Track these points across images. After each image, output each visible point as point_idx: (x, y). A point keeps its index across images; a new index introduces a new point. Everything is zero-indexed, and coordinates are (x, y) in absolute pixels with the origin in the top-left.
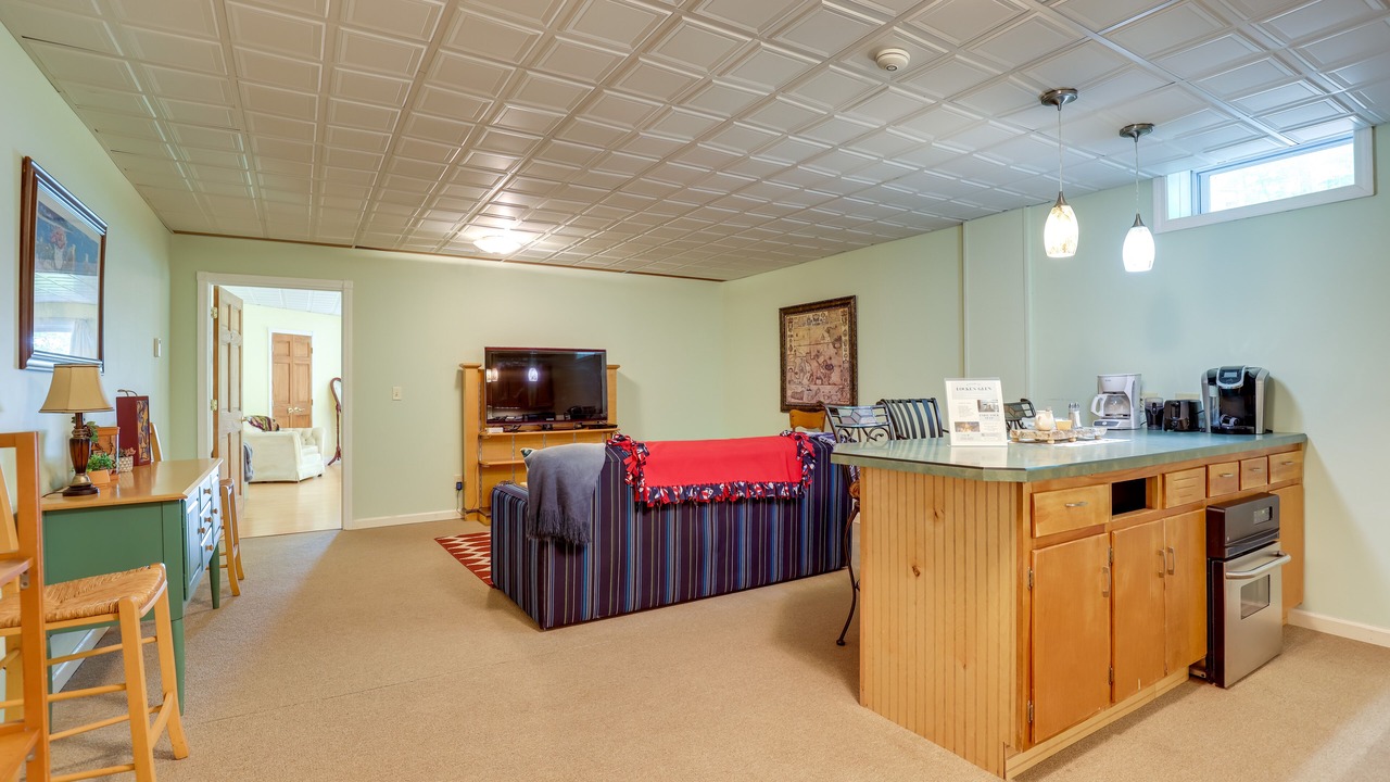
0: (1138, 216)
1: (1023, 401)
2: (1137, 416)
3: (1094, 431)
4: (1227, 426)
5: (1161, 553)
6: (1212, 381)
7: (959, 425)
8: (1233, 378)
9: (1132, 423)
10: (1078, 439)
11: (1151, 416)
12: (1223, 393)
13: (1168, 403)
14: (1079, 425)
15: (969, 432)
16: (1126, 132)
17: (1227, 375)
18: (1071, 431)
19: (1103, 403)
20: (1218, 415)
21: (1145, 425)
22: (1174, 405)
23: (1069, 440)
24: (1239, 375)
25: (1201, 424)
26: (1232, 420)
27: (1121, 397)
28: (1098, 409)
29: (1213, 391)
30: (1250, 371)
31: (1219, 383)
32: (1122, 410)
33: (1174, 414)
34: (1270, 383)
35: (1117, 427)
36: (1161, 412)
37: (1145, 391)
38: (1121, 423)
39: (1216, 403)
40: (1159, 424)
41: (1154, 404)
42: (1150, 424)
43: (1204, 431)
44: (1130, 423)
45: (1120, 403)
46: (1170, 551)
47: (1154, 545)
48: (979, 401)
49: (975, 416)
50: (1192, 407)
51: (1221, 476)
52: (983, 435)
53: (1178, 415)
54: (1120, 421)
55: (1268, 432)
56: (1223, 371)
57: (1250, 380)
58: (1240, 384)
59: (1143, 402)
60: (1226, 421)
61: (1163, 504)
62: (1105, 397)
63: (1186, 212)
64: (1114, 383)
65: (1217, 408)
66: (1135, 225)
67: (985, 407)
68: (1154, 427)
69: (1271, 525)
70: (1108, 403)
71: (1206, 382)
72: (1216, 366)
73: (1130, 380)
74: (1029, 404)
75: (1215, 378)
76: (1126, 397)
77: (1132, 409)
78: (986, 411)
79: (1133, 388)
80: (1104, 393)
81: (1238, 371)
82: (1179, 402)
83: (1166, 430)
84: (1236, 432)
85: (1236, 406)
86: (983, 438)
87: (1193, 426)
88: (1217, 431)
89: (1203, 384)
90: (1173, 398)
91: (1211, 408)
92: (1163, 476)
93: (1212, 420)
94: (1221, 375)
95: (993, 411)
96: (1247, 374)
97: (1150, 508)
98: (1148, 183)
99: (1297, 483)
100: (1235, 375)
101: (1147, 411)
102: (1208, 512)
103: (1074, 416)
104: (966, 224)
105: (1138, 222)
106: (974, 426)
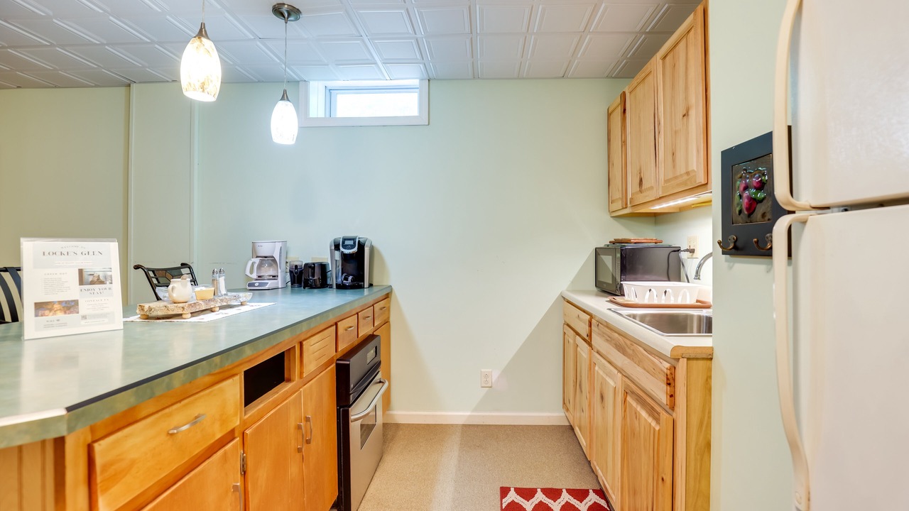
0: (285, 92)
1: (184, 265)
2: (283, 277)
3: (239, 297)
4: (348, 283)
5: (299, 427)
6: (337, 247)
7: (40, 307)
8: (351, 245)
9: (279, 282)
10: (221, 308)
11: (294, 276)
12: (344, 257)
13: (306, 265)
14: (223, 291)
15: (60, 315)
16: (277, 11)
17: (347, 243)
18: (213, 300)
19: (256, 266)
20: (340, 274)
21: (289, 284)
22: (310, 267)
23: (211, 310)
24: (355, 243)
25: (329, 282)
26: (350, 278)
27: (270, 260)
28: (251, 272)
29: (337, 255)
30: (361, 240)
31: (342, 249)
32: (270, 272)
33: (310, 274)
34: (372, 249)
35: (267, 287)
36: (301, 272)
37: (289, 256)
38: (270, 284)
39: (340, 263)
40: (299, 283)
41: (296, 266)
42: (293, 282)
43: (331, 286)
44: (278, 283)
45: (270, 265)
46: (307, 419)
47: (292, 423)
48: (81, 271)
49: (72, 291)
50: (323, 267)
51: (346, 330)
52: (84, 317)
53: (313, 276)
54: (270, 282)
55: (371, 285)
56: (344, 240)
57: (361, 247)
58: (355, 250)
59: (288, 264)
60: (346, 279)
61: (301, 373)
62: (257, 261)
63: (321, 114)
64: (265, 249)
65: (340, 267)
66: (283, 99)
67: (91, 279)
68: (296, 285)
69: (376, 360)
70: (260, 266)
71: (333, 248)
72: (340, 236)
73: (278, 246)
74: (190, 268)
75: (339, 244)
76: (274, 261)
77: (279, 271)
78: (92, 283)
79: (280, 253)
80: (257, 257)
81: (354, 239)
82: (314, 264)
83: (304, 288)
84: (352, 287)
85: (351, 267)
86: (83, 322)
87: (323, 284)
88: (341, 287)
89: (331, 250)
90: (310, 261)
91: (336, 268)
92: (301, 344)
93: (337, 278)
94: (343, 243)
95: (102, 283)
96: (359, 241)
97: (289, 380)
98: (296, 83)
99: (387, 322)
100: (351, 242)
101: (291, 272)
102: (337, 365)
103: (218, 283)
104: (134, 86)
105: (284, 97)
106: (70, 306)
